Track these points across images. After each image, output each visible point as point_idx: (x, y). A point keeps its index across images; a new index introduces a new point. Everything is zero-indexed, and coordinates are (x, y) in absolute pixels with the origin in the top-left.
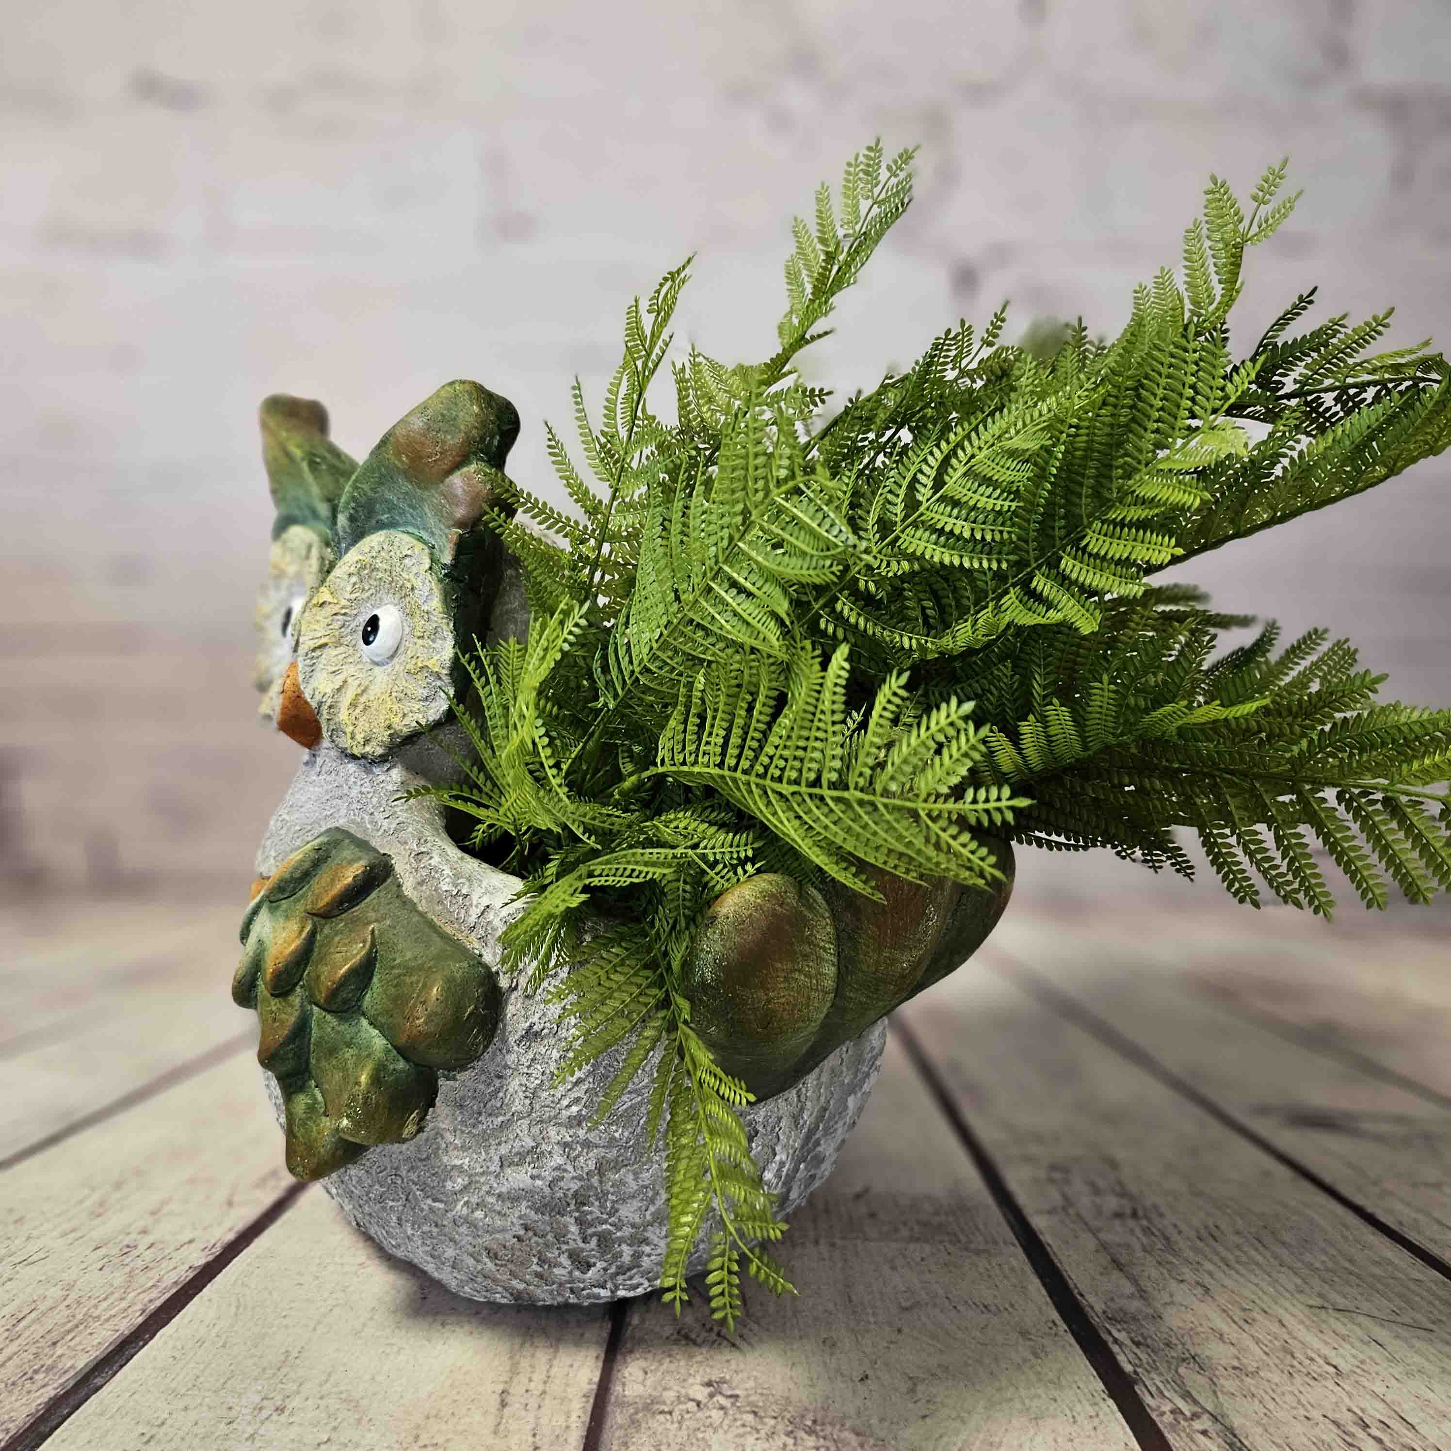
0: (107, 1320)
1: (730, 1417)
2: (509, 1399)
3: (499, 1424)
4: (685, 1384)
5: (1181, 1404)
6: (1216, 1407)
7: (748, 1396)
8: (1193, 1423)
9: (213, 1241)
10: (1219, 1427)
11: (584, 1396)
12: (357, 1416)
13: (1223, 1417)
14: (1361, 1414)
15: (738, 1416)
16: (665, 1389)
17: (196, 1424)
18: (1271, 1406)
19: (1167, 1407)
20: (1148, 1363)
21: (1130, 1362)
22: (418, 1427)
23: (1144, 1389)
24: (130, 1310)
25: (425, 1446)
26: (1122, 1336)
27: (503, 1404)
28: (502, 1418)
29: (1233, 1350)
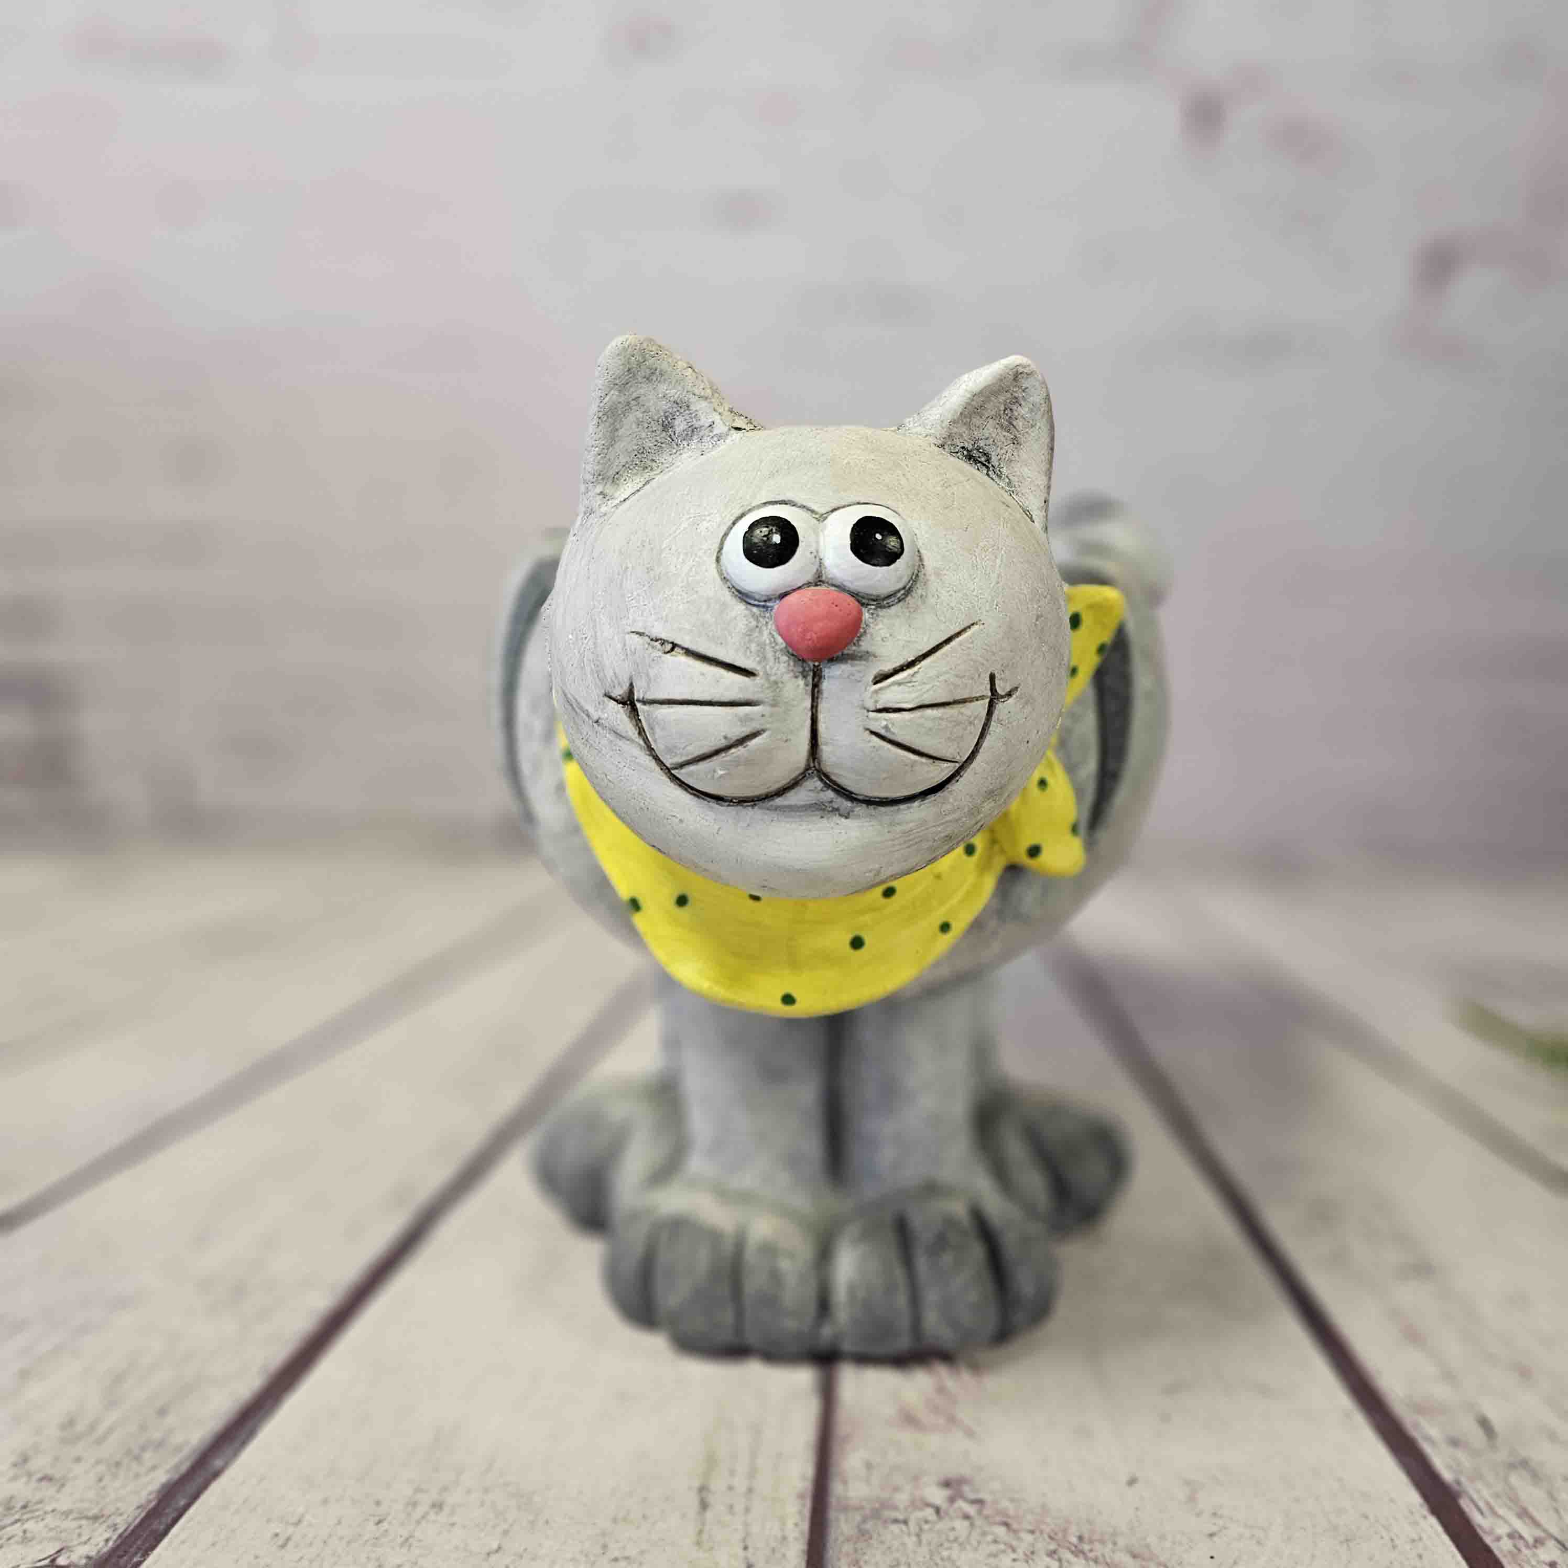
1: (978, 1531)
2: (711, 1499)
3: (700, 1532)
4: (916, 1483)
6: (1562, 1530)
7: (995, 1502)
8: (1537, 1551)
11: (799, 1496)
12: (531, 1518)
15: (987, 1529)
17: (339, 1523)
19: (1502, 1530)
20: (1470, 1470)
22: (604, 1534)
23: (1472, 1506)
25: (616, 1560)
27: (704, 1506)
28: (703, 1524)
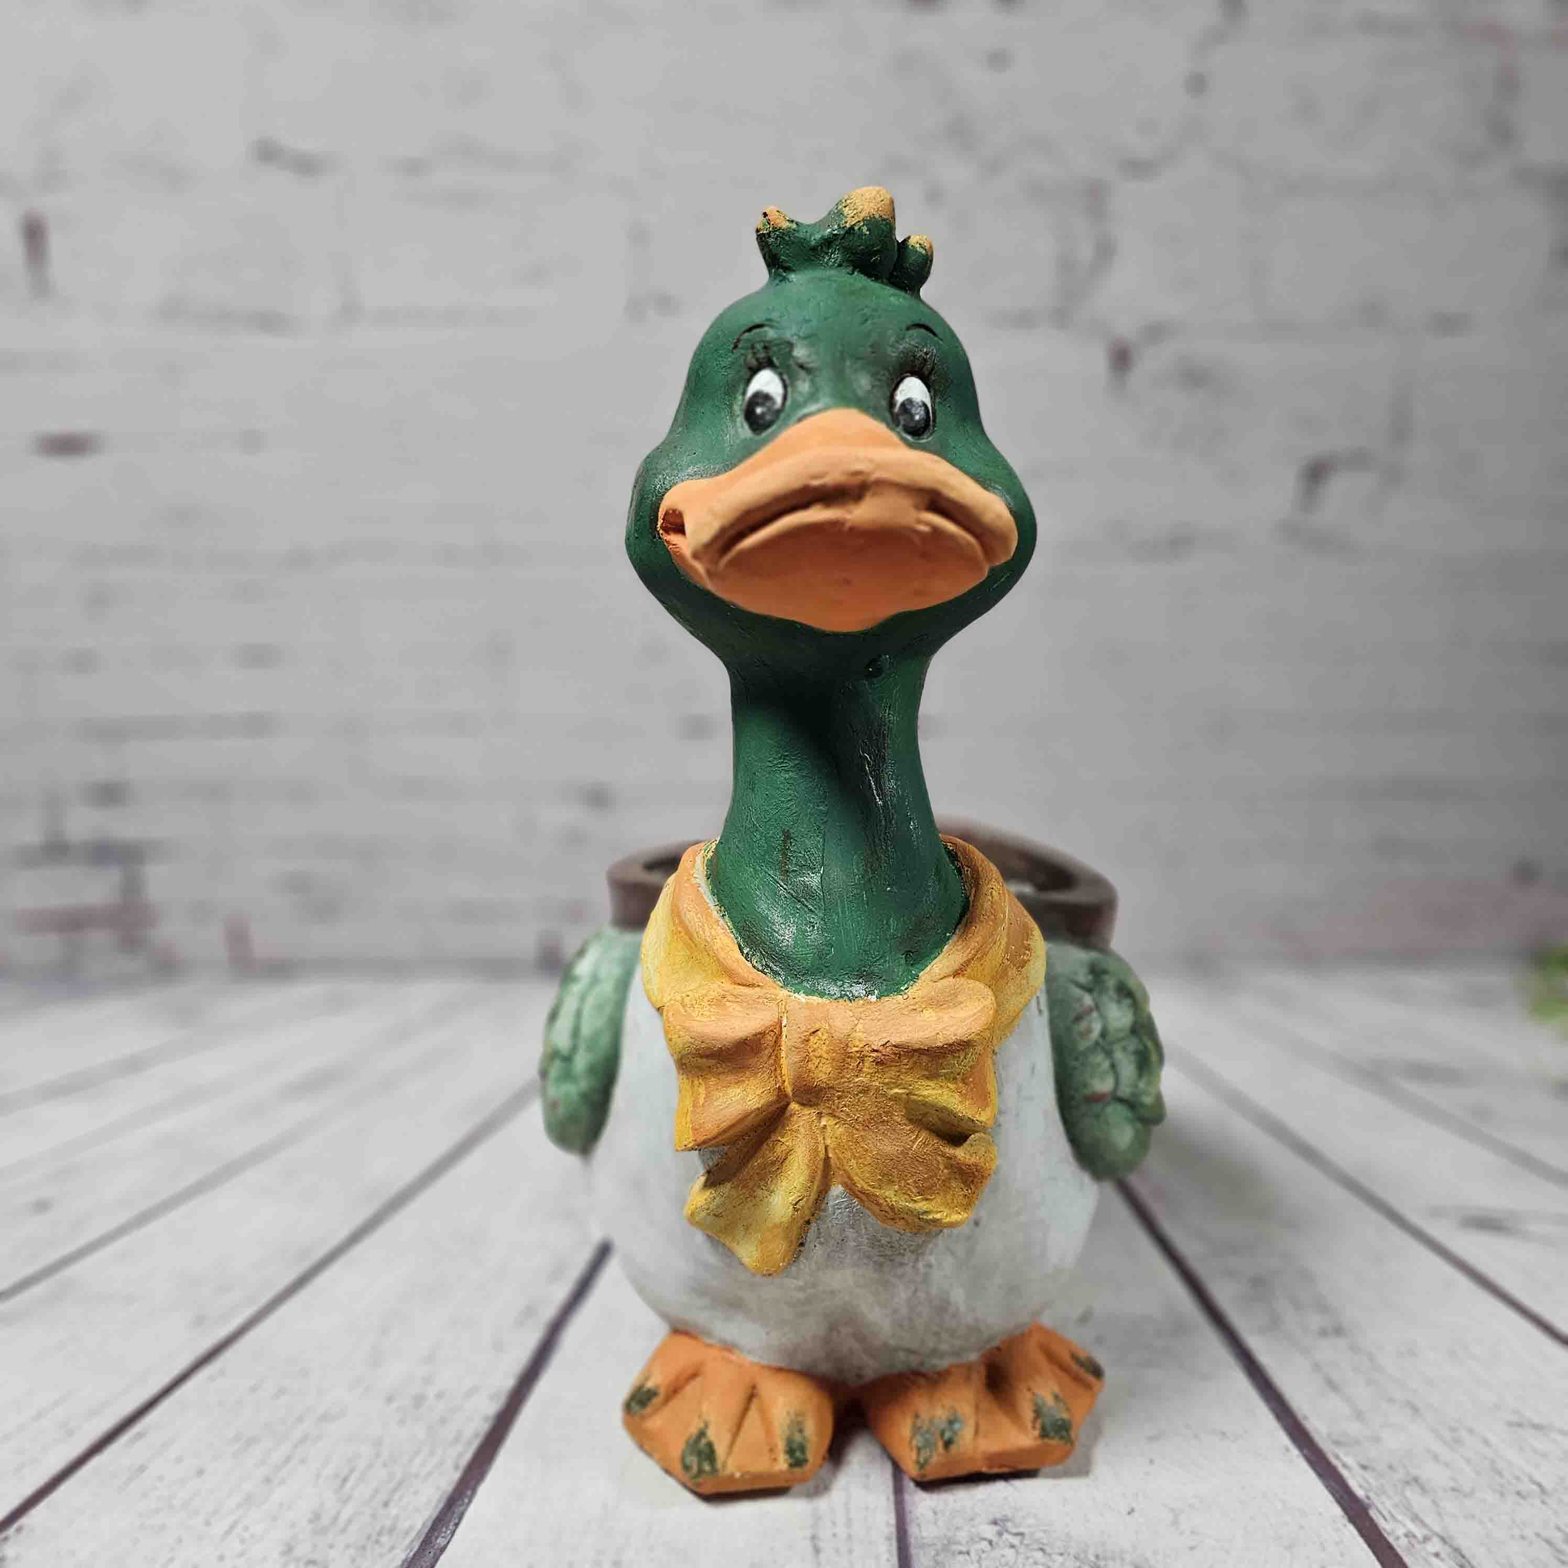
0: (426, 1477)
1: (1022, 1556)
2: (821, 1545)
4: (973, 1523)
5: (1412, 1527)
6: (1443, 1529)
7: (1032, 1534)
8: (1425, 1545)
9: (496, 1389)
10: (1447, 1547)
11: (887, 1538)
13: (1450, 1538)
15: (1029, 1555)
16: (957, 1528)
19: (1401, 1532)
20: (1377, 1488)
21: (1361, 1486)
23: (1378, 1514)
24: (444, 1466)
26: (1349, 1460)
27: (817, 1550)
29: (1449, 1471)
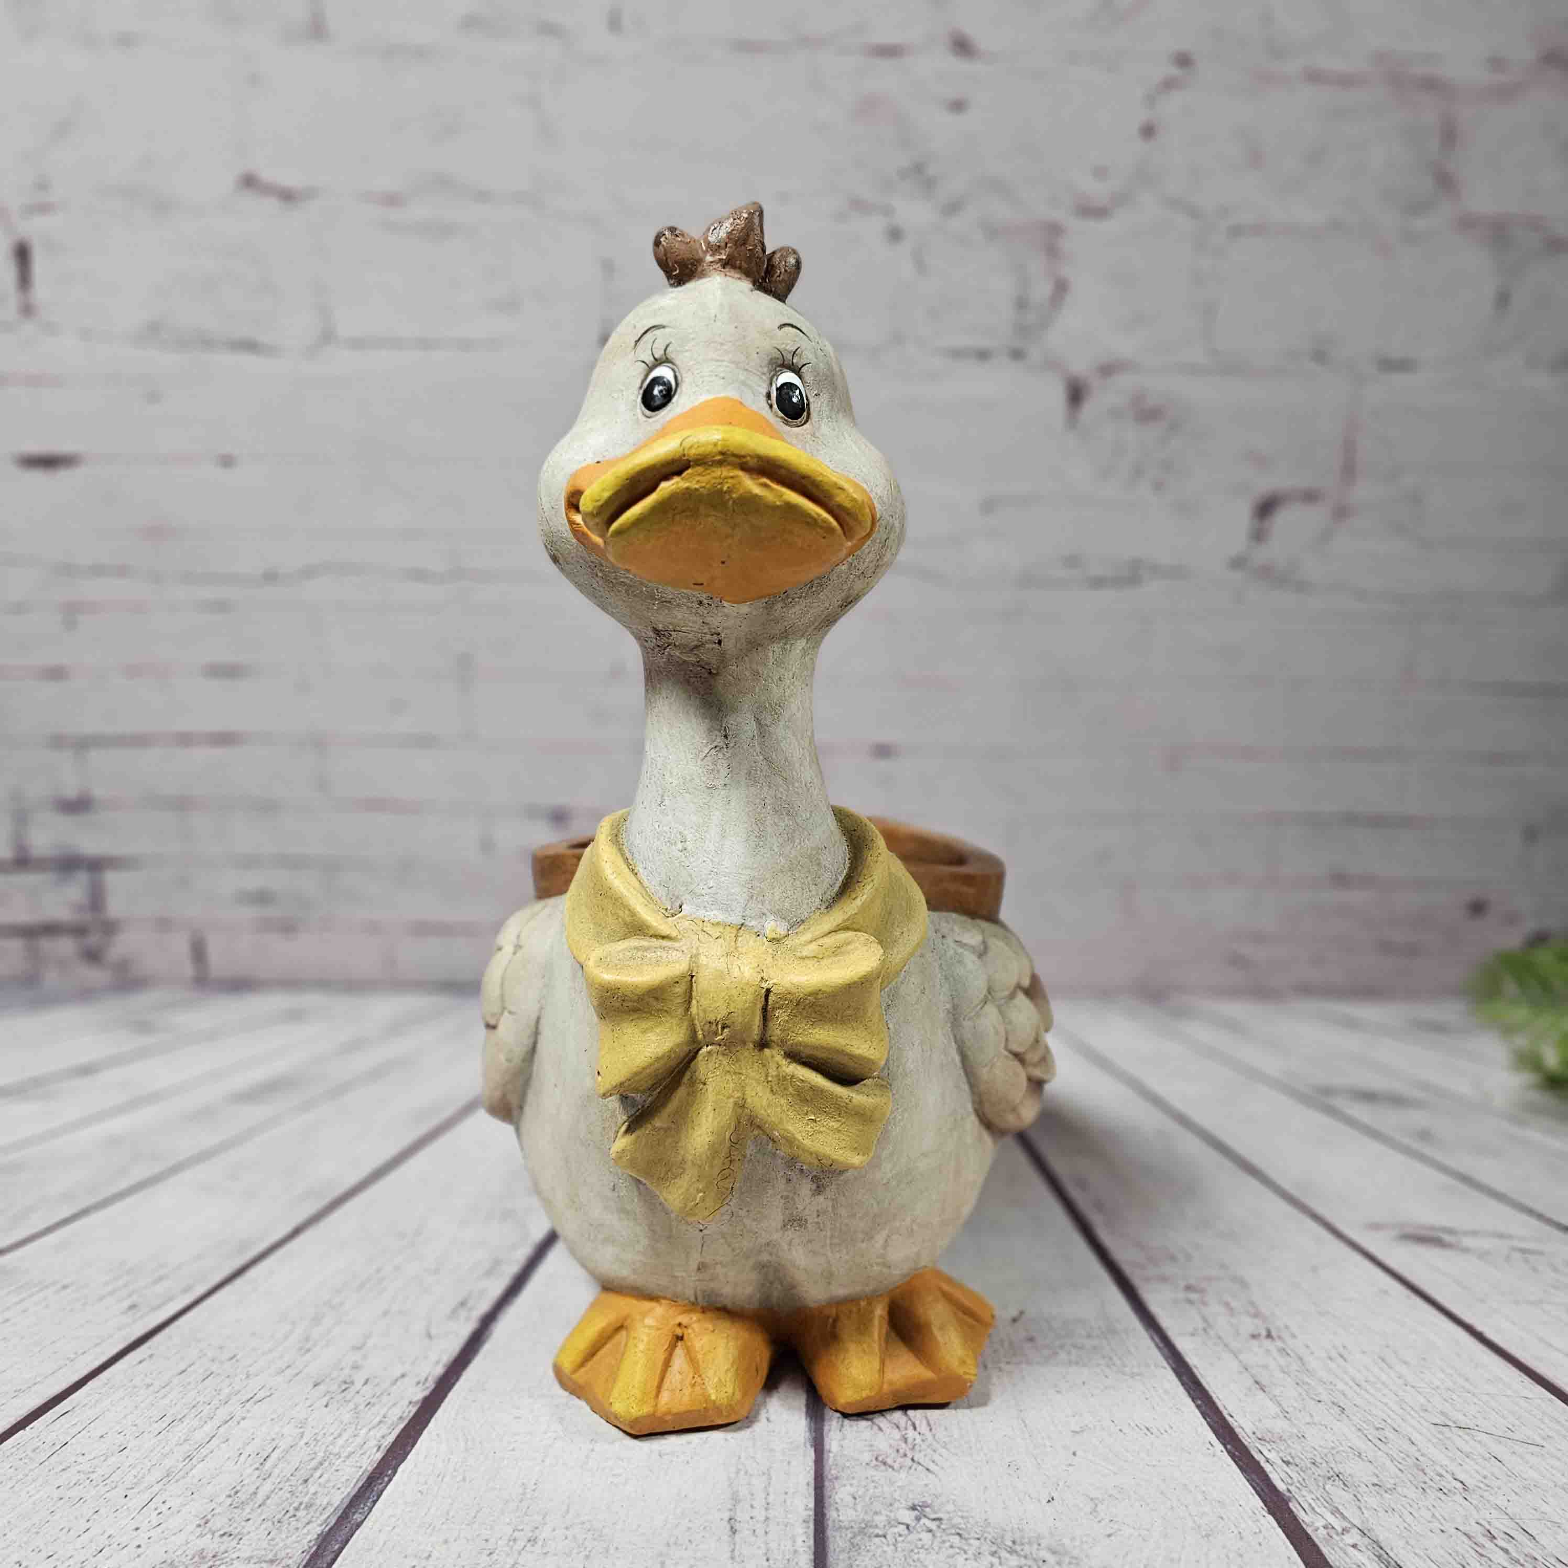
0: (348, 1457)
2: (737, 1526)
3: (733, 1550)
4: (891, 1508)
5: (1332, 1519)
6: (1363, 1522)
7: (950, 1519)
8: (1344, 1537)
9: (424, 1375)
10: (1366, 1540)
11: (804, 1521)
12: (604, 1546)
13: (1369, 1530)
14: (1488, 1527)
17: (459, 1556)
18: (1409, 1519)
19: (1320, 1523)
20: (1299, 1482)
21: (1282, 1480)
22: (661, 1554)
23: (1298, 1506)
24: (365, 1446)
26: (1272, 1456)
27: (734, 1531)
28: (734, 1544)
29: (1372, 1467)
